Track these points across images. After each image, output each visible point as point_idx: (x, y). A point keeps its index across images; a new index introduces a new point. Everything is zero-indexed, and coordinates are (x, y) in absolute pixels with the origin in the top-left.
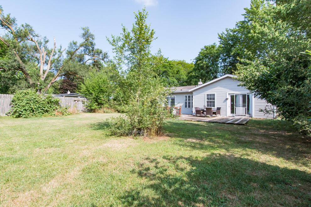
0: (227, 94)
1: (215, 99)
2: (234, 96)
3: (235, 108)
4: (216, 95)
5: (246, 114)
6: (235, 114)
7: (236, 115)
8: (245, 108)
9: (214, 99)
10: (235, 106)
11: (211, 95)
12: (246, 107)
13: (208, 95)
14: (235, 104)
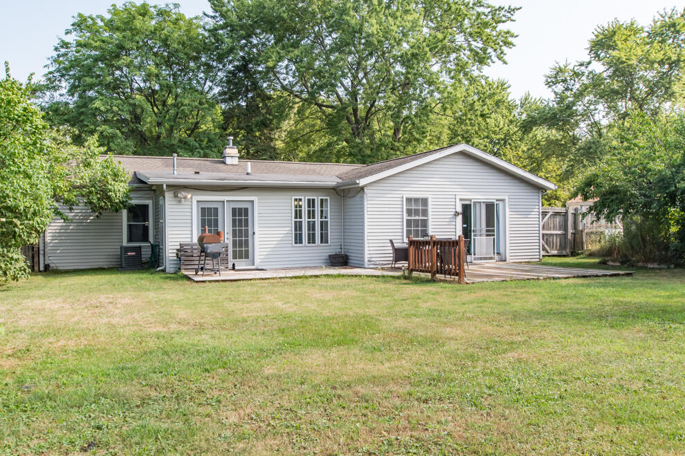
0: (458, 200)
1: (430, 213)
2: (470, 205)
3: (474, 239)
4: (430, 203)
5: (494, 253)
6: (474, 254)
7: (475, 259)
8: (492, 237)
9: (425, 213)
10: (472, 234)
11: (416, 200)
12: (494, 235)
13: (409, 200)
14: (472, 229)
